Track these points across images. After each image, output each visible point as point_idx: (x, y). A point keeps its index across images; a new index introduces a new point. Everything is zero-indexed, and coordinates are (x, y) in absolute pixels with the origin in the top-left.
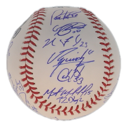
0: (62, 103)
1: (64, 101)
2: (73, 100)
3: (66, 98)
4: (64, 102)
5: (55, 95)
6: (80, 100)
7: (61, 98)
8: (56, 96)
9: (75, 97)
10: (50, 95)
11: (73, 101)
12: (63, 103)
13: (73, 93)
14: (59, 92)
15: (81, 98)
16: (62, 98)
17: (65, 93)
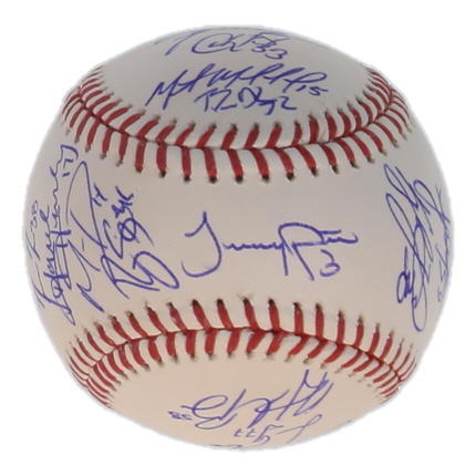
0: (216, 109)
1: (222, 101)
2: (256, 98)
3: (230, 91)
4: (223, 105)
5: (186, 90)
6: (284, 102)
7: (211, 95)
8: (190, 91)
9: (260, 89)
10: (170, 95)
11: (257, 103)
12: (219, 110)
13: (254, 78)
14: (201, 76)
15: (287, 99)
16: (214, 93)
17: (223, 78)
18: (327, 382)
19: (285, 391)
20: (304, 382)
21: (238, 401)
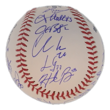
18: (40, 83)
19: (50, 83)
20: (46, 85)
21: (61, 81)
